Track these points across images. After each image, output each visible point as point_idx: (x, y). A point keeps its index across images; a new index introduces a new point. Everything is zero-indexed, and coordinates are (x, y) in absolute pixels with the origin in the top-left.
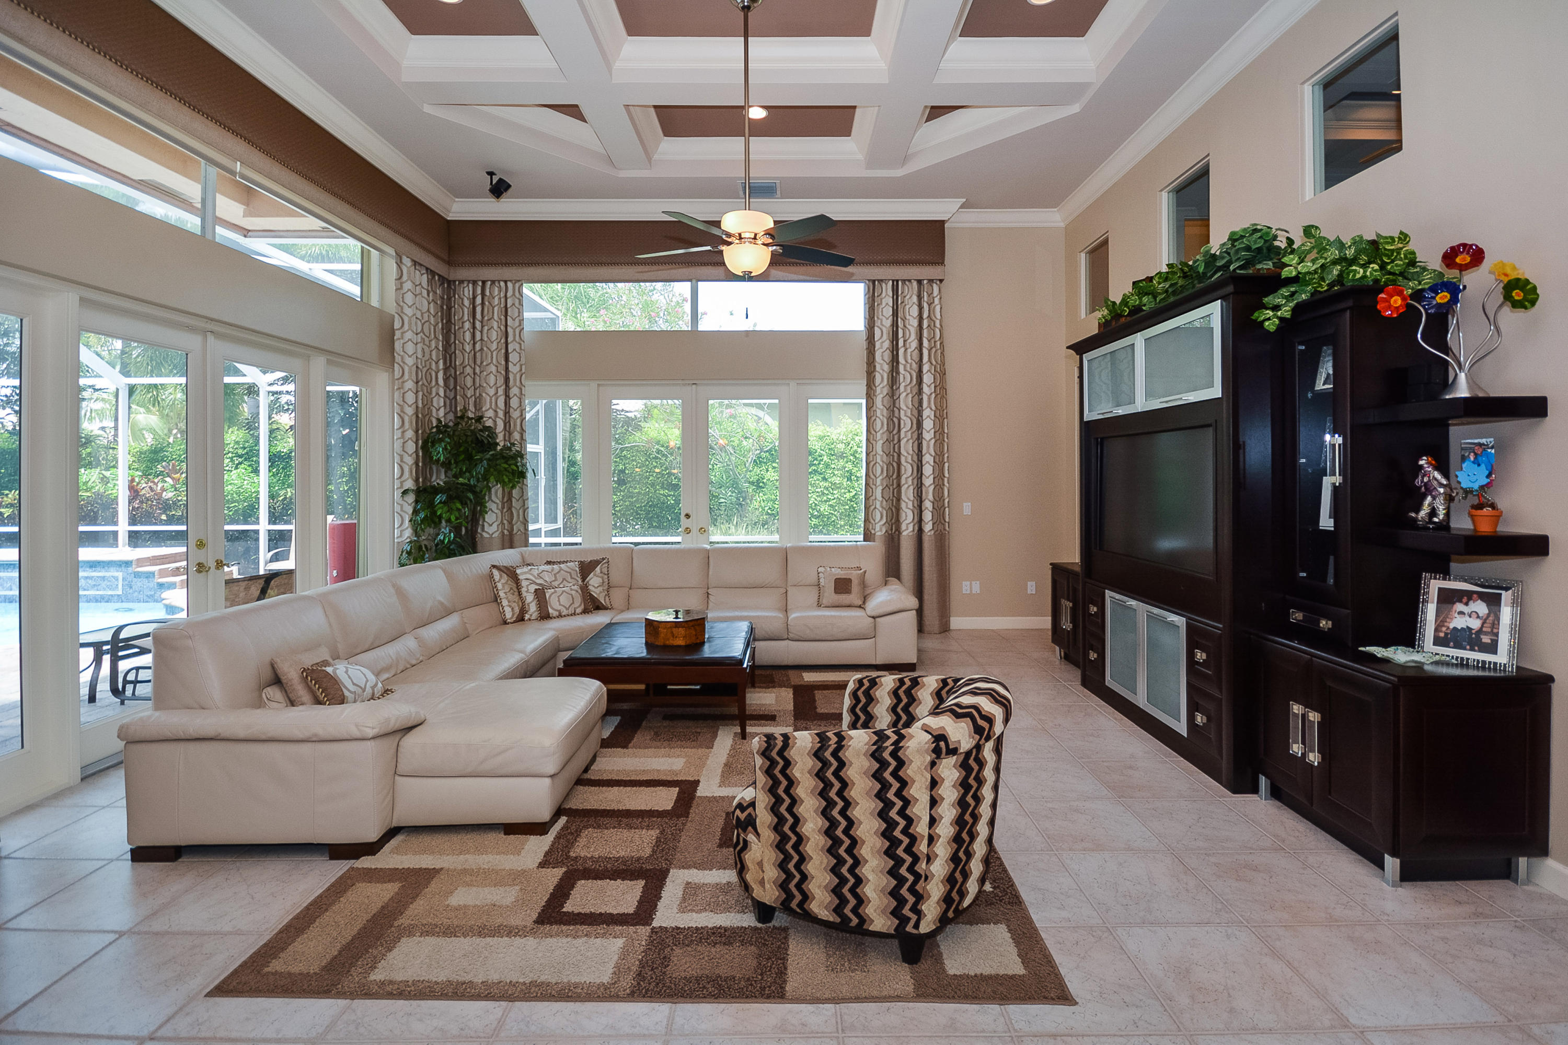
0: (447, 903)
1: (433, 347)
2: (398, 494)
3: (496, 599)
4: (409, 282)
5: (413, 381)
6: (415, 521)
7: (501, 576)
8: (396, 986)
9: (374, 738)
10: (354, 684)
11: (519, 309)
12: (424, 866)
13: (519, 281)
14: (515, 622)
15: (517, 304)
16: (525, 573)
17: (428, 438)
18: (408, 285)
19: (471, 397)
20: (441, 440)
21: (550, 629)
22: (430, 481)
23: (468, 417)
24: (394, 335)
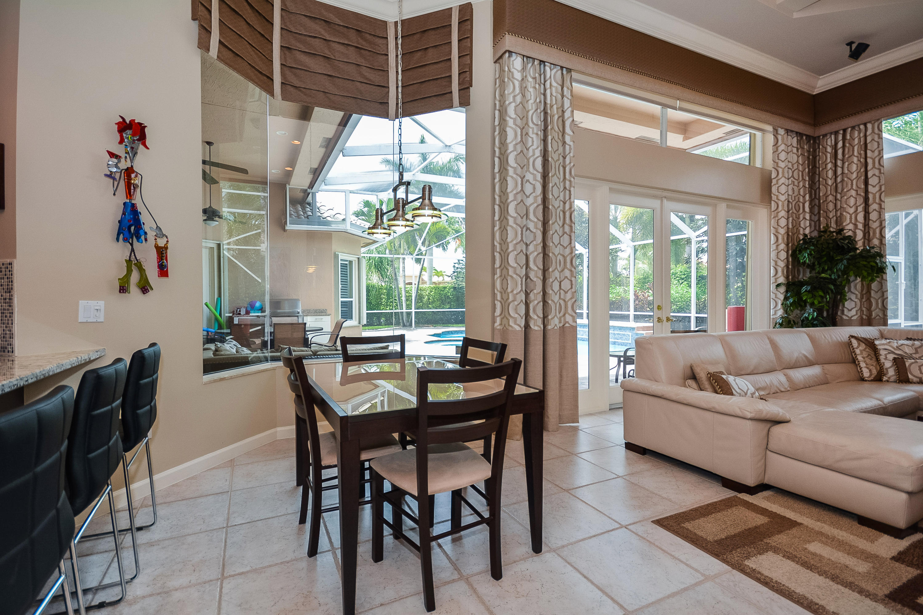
0: (805, 547)
1: (801, 186)
2: (773, 287)
3: (854, 361)
4: (783, 145)
5: (785, 211)
6: (785, 304)
7: (859, 345)
8: (764, 577)
9: (751, 419)
10: (739, 388)
11: (878, 142)
12: (787, 516)
13: (878, 120)
14: (872, 381)
15: (876, 139)
16: (883, 344)
17: (796, 248)
18: (783, 147)
19: (833, 217)
20: (806, 249)
21: (911, 391)
22: (798, 278)
23: (830, 231)
24: (771, 182)
